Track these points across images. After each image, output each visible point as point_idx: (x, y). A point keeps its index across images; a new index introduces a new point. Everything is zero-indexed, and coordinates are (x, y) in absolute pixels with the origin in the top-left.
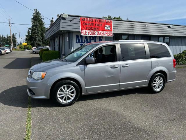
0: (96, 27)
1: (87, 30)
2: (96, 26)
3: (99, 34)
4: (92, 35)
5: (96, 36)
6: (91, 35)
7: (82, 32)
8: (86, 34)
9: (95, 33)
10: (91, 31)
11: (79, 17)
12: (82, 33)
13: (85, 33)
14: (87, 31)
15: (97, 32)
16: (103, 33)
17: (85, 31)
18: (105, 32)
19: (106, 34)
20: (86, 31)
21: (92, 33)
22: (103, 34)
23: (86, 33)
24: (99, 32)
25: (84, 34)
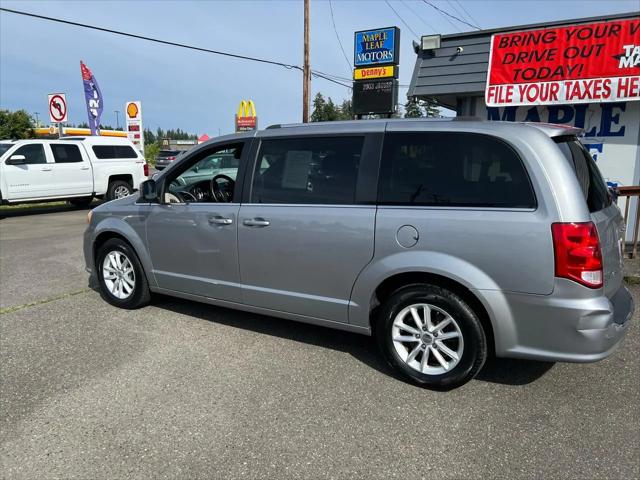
0: (566, 62)
1: (515, 80)
2: (566, 56)
3: (578, 94)
4: (538, 99)
5: (557, 103)
6: (531, 100)
7: (490, 95)
8: (510, 101)
9: (553, 93)
10: (539, 84)
11: (488, 34)
12: (492, 98)
13: (504, 97)
14: (516, 86)
15: (568, 85)
16: (600, 85)
17: (505, 87)
18: (615, 80)
19: (620, 87)
20: (509, 88)
21: (539, 92)
22: (599, 93)
23: (508, 94)
24: (577, 85)
25: (501, 101)
